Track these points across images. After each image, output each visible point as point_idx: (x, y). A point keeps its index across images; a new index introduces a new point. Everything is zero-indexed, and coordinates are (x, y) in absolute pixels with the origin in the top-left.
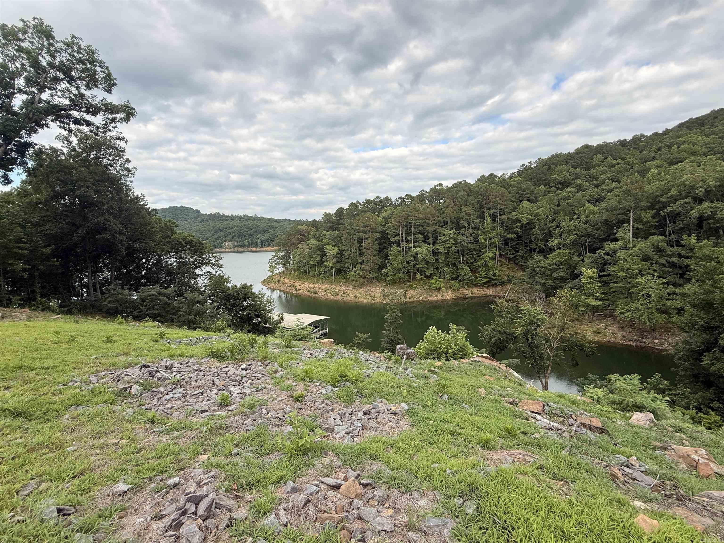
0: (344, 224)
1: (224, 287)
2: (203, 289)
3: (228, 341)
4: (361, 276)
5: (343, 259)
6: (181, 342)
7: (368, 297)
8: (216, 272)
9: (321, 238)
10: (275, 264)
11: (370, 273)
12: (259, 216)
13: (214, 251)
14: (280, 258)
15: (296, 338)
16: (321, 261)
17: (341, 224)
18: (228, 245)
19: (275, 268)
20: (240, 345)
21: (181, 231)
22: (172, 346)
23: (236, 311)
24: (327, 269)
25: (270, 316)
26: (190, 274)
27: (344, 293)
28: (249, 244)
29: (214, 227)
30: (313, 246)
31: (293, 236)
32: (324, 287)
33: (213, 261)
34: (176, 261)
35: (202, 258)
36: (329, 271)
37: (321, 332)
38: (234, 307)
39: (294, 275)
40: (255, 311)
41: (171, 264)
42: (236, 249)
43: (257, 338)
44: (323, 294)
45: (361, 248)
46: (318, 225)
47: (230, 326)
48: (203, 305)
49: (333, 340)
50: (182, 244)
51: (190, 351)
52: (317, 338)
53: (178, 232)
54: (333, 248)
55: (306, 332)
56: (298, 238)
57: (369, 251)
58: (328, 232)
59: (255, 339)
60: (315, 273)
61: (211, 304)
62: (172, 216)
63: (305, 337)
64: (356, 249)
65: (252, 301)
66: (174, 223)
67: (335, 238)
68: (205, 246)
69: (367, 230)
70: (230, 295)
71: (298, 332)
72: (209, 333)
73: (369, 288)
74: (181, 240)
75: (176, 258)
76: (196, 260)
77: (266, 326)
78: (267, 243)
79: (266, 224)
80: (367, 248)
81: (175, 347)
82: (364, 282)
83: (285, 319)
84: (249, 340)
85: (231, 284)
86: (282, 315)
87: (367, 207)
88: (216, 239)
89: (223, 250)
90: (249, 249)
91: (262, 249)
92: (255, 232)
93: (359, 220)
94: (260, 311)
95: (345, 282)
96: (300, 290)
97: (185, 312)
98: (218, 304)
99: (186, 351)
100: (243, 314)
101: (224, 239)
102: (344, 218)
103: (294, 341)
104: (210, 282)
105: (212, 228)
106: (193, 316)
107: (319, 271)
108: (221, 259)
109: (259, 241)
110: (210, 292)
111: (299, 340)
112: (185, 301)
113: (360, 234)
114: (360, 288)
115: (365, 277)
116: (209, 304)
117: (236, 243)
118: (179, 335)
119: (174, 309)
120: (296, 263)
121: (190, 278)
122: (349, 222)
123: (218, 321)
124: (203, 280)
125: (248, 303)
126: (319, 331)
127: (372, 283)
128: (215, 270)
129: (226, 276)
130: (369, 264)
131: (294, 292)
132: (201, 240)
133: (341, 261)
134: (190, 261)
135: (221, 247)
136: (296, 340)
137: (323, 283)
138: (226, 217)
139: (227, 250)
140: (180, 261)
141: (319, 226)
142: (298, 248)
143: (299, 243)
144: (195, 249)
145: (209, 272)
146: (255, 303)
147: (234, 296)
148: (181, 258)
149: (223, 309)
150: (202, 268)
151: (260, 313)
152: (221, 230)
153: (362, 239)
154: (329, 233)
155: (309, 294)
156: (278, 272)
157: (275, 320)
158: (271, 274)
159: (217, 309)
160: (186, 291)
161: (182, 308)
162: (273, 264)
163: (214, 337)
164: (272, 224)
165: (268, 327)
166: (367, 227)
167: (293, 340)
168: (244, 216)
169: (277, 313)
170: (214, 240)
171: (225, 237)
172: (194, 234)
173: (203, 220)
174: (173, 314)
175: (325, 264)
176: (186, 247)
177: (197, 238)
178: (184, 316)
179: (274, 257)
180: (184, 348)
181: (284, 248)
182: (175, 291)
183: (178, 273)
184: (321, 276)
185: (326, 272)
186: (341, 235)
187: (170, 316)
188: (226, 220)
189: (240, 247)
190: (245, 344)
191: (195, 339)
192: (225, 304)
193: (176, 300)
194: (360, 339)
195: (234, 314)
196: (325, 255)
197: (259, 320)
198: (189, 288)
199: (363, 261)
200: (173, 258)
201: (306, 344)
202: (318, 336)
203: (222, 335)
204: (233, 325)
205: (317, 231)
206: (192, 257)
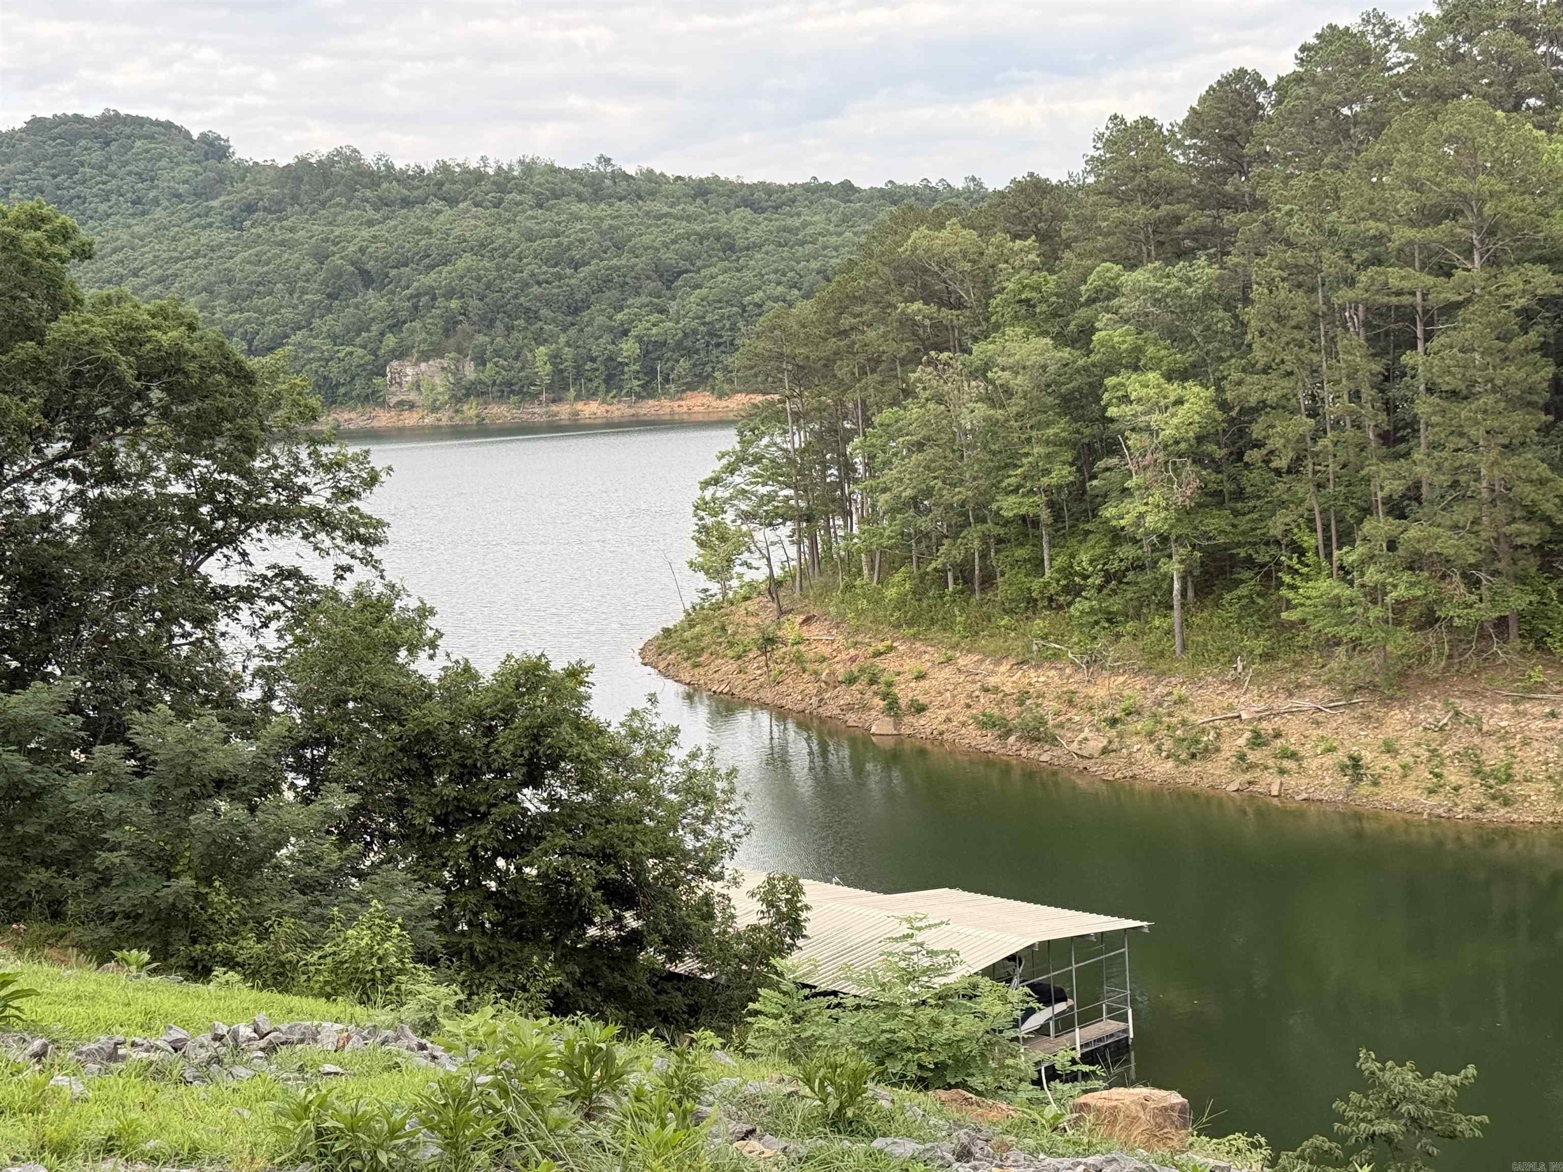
0: (1260, 204)
1: (390, 679)
2: (254, 694)
3: (420, 1059)
4: (1400, 607)
5: (1253, 478)
6: (113, 1056)
7: (1453, 775)
8: (342, 571)
9: (1083, 313)
10: (747, 516)
11: (1473, 583)
12: (631, 170)
13: (325, 424)
14: (774, 473)
15: (893, 1067)
16: (1079, 492)
17: (1233, 203)
18: (417, 386)
19: (743, 543)
20: (504, 1092)
21: (111, 290)
22: (60, 1079)
23: (473, 852)
24: (1127, 551)
25: (707, 900)
26: (167, 591)
27: (1257, 740)
28: (558, 371)
29: (321, 257)
30: (1020, 382)
31: (870, 310)
32: (1099, 692)
33: (319, 498)
34: (79, 499)
35: (246, 474)
36: (1138, 566)
37: (1079, 1035)
38: (459, 824)
39: (876, 601)
40: (606, 855)
41: (46, 518)
42: (471, 410)
43: (622, 1052)
44: (1096, 744)
45: (1396, 391)
46: (1058, 217)
47: (433, 961)
48: (252, 809)
49: (1175, 1098)
50: (118, 381)
51: (176, 1121)
52: (1053, 1074)
53: (89, 294)
54: (1174, 390)
55: (967, 1024)
56: (908, 323)
57: (1464, 411)
58: (1132, 267)
59: (609, 1058)
60: (1036, 584)
61: (307, 801)
62: (48, 182)
63: (963, 1063)
64: (1355, 396)
65: (584, 784)
66: (65, 234)
67: (1189, 310)
68: (264, 393)
69: (1455, 241)
70: (429, 734)
71: (911, 1022)
72: (293, 1001)
73: (1465, 706)
74: (109, 351)
75: (79, 477)
76: (208, 488)
77: (681, 969)
78: (684, 364)
79: (681, 227)
80: (1447, 383)
81: (78, 1088)
82: (1423, 657)
83: (813, 921)
84: (569, 1065)
85: (441, 660)
86: (795, 891)
87: (1455, 57)
88: (334, 338)
89: (383, 419)
90: (563, 411)
91: (649, 407)
92: (604, 283)
93: (1383, 165)
94: (636, 860)
95: (1267, 657)
96: (921, 709)
97: (137, 853)
98: (354, 799)
99: (148, 1121)
100: (522, 879)
101: (390, 340)
102: (1264, 158)
103: (883, 1090)
104: (300, 641)
105: (308, 266)
106: (187, 881)
107: (1067, 572)
108: (373, 480)
109: (629, 347)
110: (296, 713)
111: (923, 1084)
112: (139, 774)
113: (1395, 276)
114: (1387, 702)
115: (1428, 620)
116: (289, 795)
117: (470, 371)
118: (102, 1011)
119: (62, 826)
120: (893, 511)
121: (170, 617)
122: (1302, 182)
123: (351, 919)
124: (254, 631)
125: (552, 801)
126: (1064, 1024)
127: (1488, 661)
128: (329, 563)
129: (407, 603)
130: (1463, 513)
131: (882, 726)
132: (236, 347)
133: (1239, 495)
134: (168, 500)
135: (372, 398)
136: (900, 1080)
137: (1094, 662)
138: (402, 178)
139: (411, 419)
140: (103, 500)
141: (1067, 229)
142: (908, 393)
143: (912, 360)
144: (199, 415)
145: (294, 574)
146: (605, 799)
147: (457, 743)
148: (112, 476)
149: (386, 837)
150: (247, 545)
151: (640, 872)
152: (367, 279)
153: (1407, 315)
154: (1140, 275)
155: (987, 742)
156: (761, 575)
157: (741, 924)
158: (715, 587)
159: (344, 838)
160: (145, 705)
161: (120, 822)
162: (729, 516)
163: (330, 1032)
164: (723, 224)
165: (687, 978)
166: (1453, 214)
167: (882, 1077)
168: (528, 168)
169: (755, 879)
170: (327, 347)
171: (396, 326)
172: (191, 307)
173: (250, 208)
174: (63, 863)
175: (1108, 512)
176: (140, 395)
177: (211, 333)
178: (129, 880)
179: (731, 469)
180: (136, 1093)
181: (809, 400)
182: (75, 708)
183: (92, 583)
184: (1079, 606)
185: (1119, 577)
186: (1234, 289)
187: (44, 875)
188: (406, 203)
189: (502, 397)
190: (540, 1084)
191: (206, 1038)
192: (401, 802)
193: (76, 768)
194: (1391, 1110)
195: (459, 876)
196: (1113, 447)
197: (631, 921)
198: (166, 681)
199: (1414, 493)
200: (62, 474)
201: (972, 1114)
202: (1062, 1061)
203: (383, 1016)
204: (454, 952)
205: (1050, 261)
206: (181, 470)
